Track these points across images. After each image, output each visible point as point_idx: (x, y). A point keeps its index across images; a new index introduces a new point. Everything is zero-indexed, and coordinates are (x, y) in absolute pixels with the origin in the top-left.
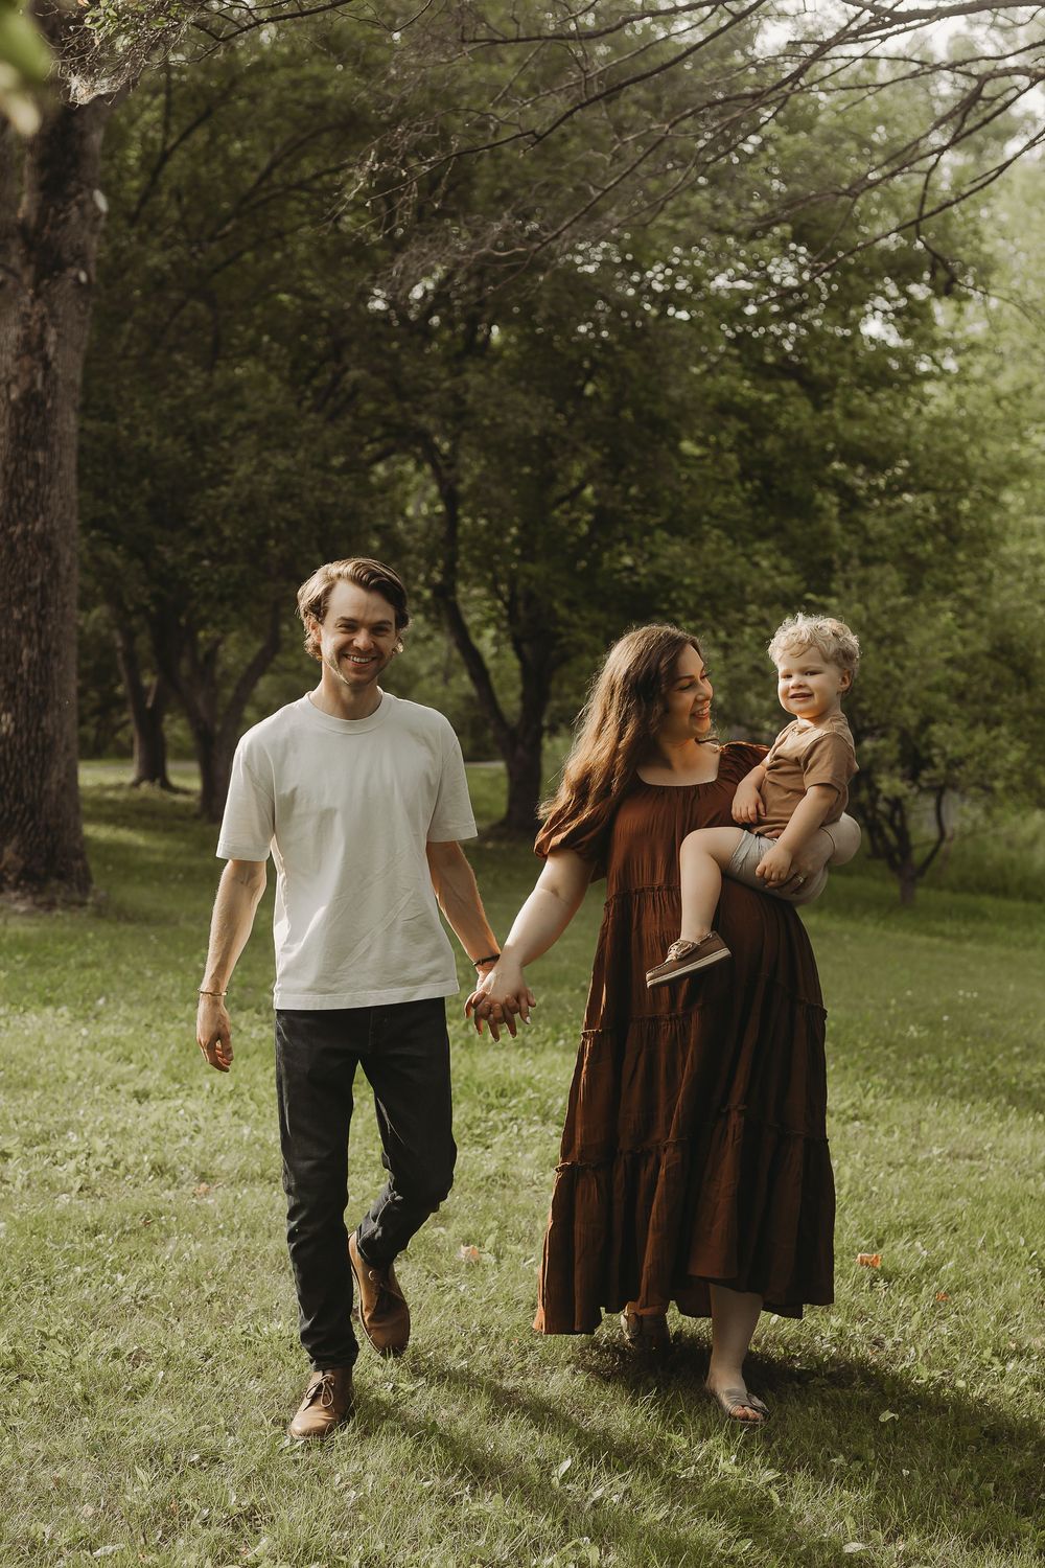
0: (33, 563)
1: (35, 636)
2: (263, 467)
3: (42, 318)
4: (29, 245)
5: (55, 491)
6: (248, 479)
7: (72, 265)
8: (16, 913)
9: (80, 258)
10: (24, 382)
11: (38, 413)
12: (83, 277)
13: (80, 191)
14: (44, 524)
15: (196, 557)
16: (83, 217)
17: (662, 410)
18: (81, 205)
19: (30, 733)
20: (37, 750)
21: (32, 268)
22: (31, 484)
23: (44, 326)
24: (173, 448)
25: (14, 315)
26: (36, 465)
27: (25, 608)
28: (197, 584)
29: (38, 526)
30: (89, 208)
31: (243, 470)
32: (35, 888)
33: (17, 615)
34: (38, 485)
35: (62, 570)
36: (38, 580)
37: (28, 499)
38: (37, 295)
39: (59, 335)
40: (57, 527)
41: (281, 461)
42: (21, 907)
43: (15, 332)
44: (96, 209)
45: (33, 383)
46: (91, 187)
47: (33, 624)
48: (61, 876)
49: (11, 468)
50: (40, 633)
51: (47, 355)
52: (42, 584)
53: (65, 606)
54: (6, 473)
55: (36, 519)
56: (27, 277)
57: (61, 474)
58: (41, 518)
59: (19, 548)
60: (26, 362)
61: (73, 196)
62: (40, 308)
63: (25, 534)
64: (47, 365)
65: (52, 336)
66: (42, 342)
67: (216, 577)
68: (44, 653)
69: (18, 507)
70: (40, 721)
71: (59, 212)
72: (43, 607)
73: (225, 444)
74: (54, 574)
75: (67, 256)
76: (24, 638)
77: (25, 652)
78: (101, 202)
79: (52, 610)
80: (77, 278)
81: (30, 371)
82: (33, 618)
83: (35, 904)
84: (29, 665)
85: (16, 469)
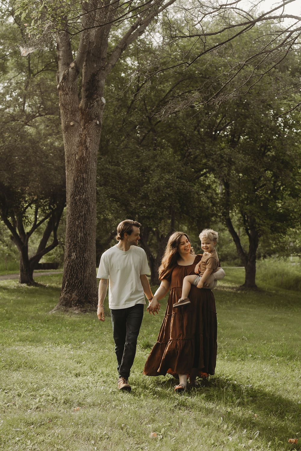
0: (82, 208)
1: (82, 230)
2: (162, 178)
3: (86, 135)
4: (83, 114)
5: (89, 186)
6: (156, 182)
7: (95, 119)
8: (75, 313)
9: (97, 117)
10: (80, 154)
11: (84, 163)
12: (98, 123)
13: (97, 97)
14: (86, 196)
15: (142, 206)
16: (98, 105)
17: (287, 158)
18: (97, 102)
19: (80, 259)
20: (83, 264)
21: (83, 120)
23: (86, 137)
24: (136, 173)
25: (77, 134)
26: (83, 178)
27: (80, 221)
28: (142, 214)
30: (100, 102)
31: (156, 179)
32: (82, 306)
33: (77, 223)
34: (84, 184)
35: (91, 210)
37: (81, 188)
38: (84, 128)
39: (90, 140)
40: (90, 197)
41: (167, 177)
42: (77, 312)
43: (77, 139)
44: (102, 102)
45: (83, 154)
46: (101, 96)
47: (82, 226)
48: (90, 302)
49: (76, 179)
50: (84, 229)
51: (87, 146)
52: (85, 213)
53: (92, 220)
54: (75, 181)
55: (83, 194)
56: (82, 123)
57: (91, 181)
59: (78, 203)
60: (81, 148)
61: (95, 99)
62: (85, 132)
63: (80, 199)
64: (87, 149)
65: (88, 140)
66: (85, 142)
67: (147, 211)
68: (85, 235)
69: (78, 191)
70: (84, 255)
71: (91, 104)
72: (85, 221)
73: (151, 172)
74: (88, 210)
75: (93, 116)
76: (79, 230)
77: (79, 234)
78: (104, 101)
79: (88, 221)
80: (96, 123)
81: (82, 150)
82: (82, 224)
83: (81, 311)
84: (81, 238)
85: (77, 180)
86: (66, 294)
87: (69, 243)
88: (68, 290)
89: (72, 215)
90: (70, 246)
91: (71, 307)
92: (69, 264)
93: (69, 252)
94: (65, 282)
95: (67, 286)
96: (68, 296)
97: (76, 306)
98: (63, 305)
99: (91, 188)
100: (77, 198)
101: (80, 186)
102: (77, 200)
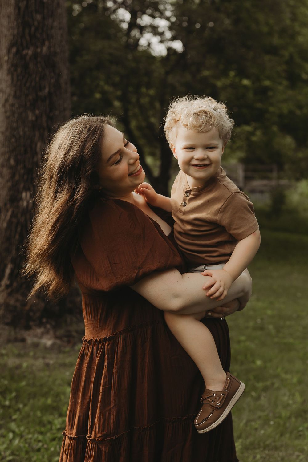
0: (42, 78)
1: (46, 133)
5: (55, 24)
14: (49, 48)
22: (39, 17)
26: (42, 3)
27: (37, 112)
29: (45, 49)
32: (53, 323)
33: (31, 117)
34: (43, 18)
35: (62, 83)
36: (47, 90)
37: (37, 29)
40: (58, 50)
47: (45, 124)
49: (22, 5)
52: (50, 93)
55: (43, 44)
57: (59, 11)
58: (47, 43)
59: (31, 66)
63: (35, 56)
69: (30, 34)
74: (57, 86)
76: (37, 134)
77: (39, 144)
79: (57, 113)
82: (44, 119)
83: (57, 337)
85: (27, 6)
86: (10, 294)
87: (11, 168)
88: (15, 284)
89: (15, 96)
90: (13, 176)
91: (28, 328)
92: (14, 220)
93: (10, 189)
94: (5, 266)
95: (11, 274)
96: (17, 300)
97: (41, 324)
98: (7, 324)
99: (60, 29)
100: (27, 54)
101: (36, 23)
102: (28, 57)
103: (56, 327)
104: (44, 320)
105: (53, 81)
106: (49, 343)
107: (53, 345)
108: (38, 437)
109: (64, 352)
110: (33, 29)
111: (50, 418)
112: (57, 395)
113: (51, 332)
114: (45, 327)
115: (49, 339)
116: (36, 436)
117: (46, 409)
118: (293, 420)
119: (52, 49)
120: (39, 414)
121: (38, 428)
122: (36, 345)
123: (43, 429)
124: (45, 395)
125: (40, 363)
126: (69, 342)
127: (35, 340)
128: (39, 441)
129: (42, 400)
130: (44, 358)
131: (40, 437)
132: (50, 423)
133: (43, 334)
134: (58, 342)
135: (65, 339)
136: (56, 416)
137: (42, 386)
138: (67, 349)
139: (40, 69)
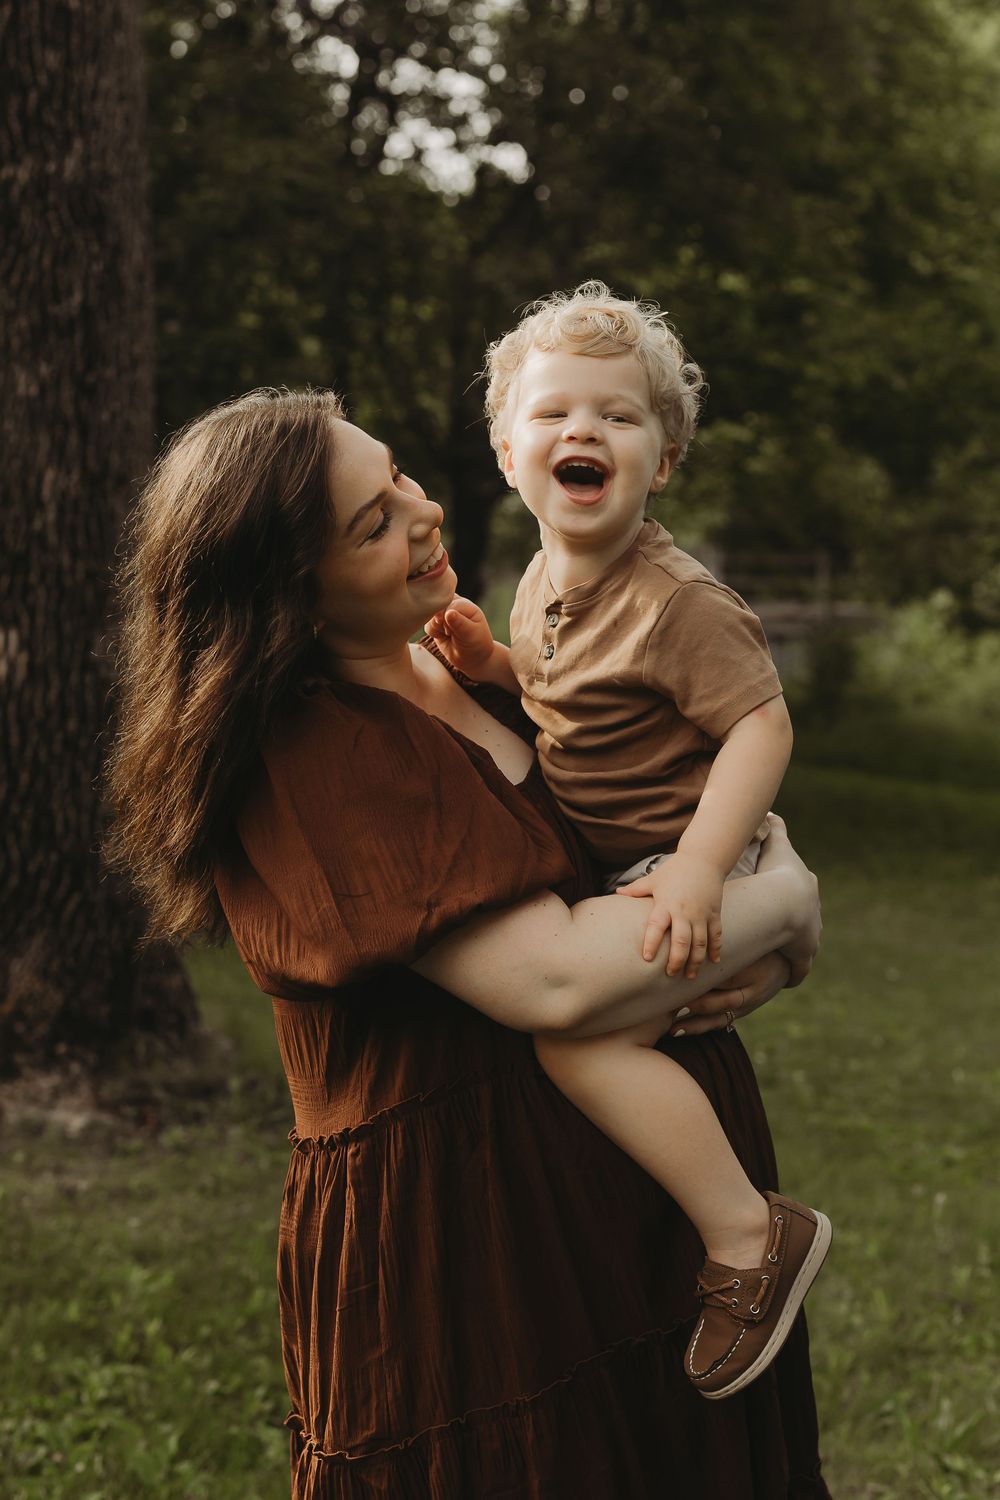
0: (62, 257)
1: (74, 440)
5: (106, 82)
14: (86, 160)
22: (52, 59)
27: (44, 370)
29: (71, 164)
32: (91, 1058)
33: (24, 385)
34: (68, 63)
35: (125, 276)
36: (77, 298)
40: (115, 169)
47: (69, 410)
52: (85, 307)
55: (65, 148)
57: (120, 39)
58: (78, 145)
59: (26, 218)
63: (41, 185)
70: (89, 646)
72: (88, 366)
74: (111, 285)
76: (44, 442)
77: (50, 475)
79: (110, 372)
82: (67, 393)
83: (101, 1105)
84: (61, 511)
85: (14, 23)
91: (7, 1073)
97: (49, 1062)
99: (121, 98)
100: (12, 180)
101: (43, 79)
102: (16, 191)
103: (99, 1072)
104: (62, 1049)
105: (97, 268)
106: (77, 1122)
107: (90, 1129)
108: (33, 1428)
109: (126, 1154)
110: (33, 97)
111: (77, 1365)
112: (100, 1292)
113: (85, 1089)
114: (66, 1072)
115: (79, 1110)
116: (27, 1424)
117: (62, 1337)
118: (865, 1377)
119: (94, 165)
120: (38, 1352)
121: (34, 1399)
122: (34, 1130)
123: (50, 1403)
124: (62, 1292)
125: (44, 1186)
126: (141, 1120)
127: (33, 1112)
128: (39, 1441)
129: (52, 1307)
130: (58, 1170)
131: (42, 1429)
132: (73, 1381)
133: (56, 1093)
134: (107, 1119)
135: (130, 1111)
136: (96, 1360)
137: (49, 1262)
138: (136, 1143)
139: (55, 230)
